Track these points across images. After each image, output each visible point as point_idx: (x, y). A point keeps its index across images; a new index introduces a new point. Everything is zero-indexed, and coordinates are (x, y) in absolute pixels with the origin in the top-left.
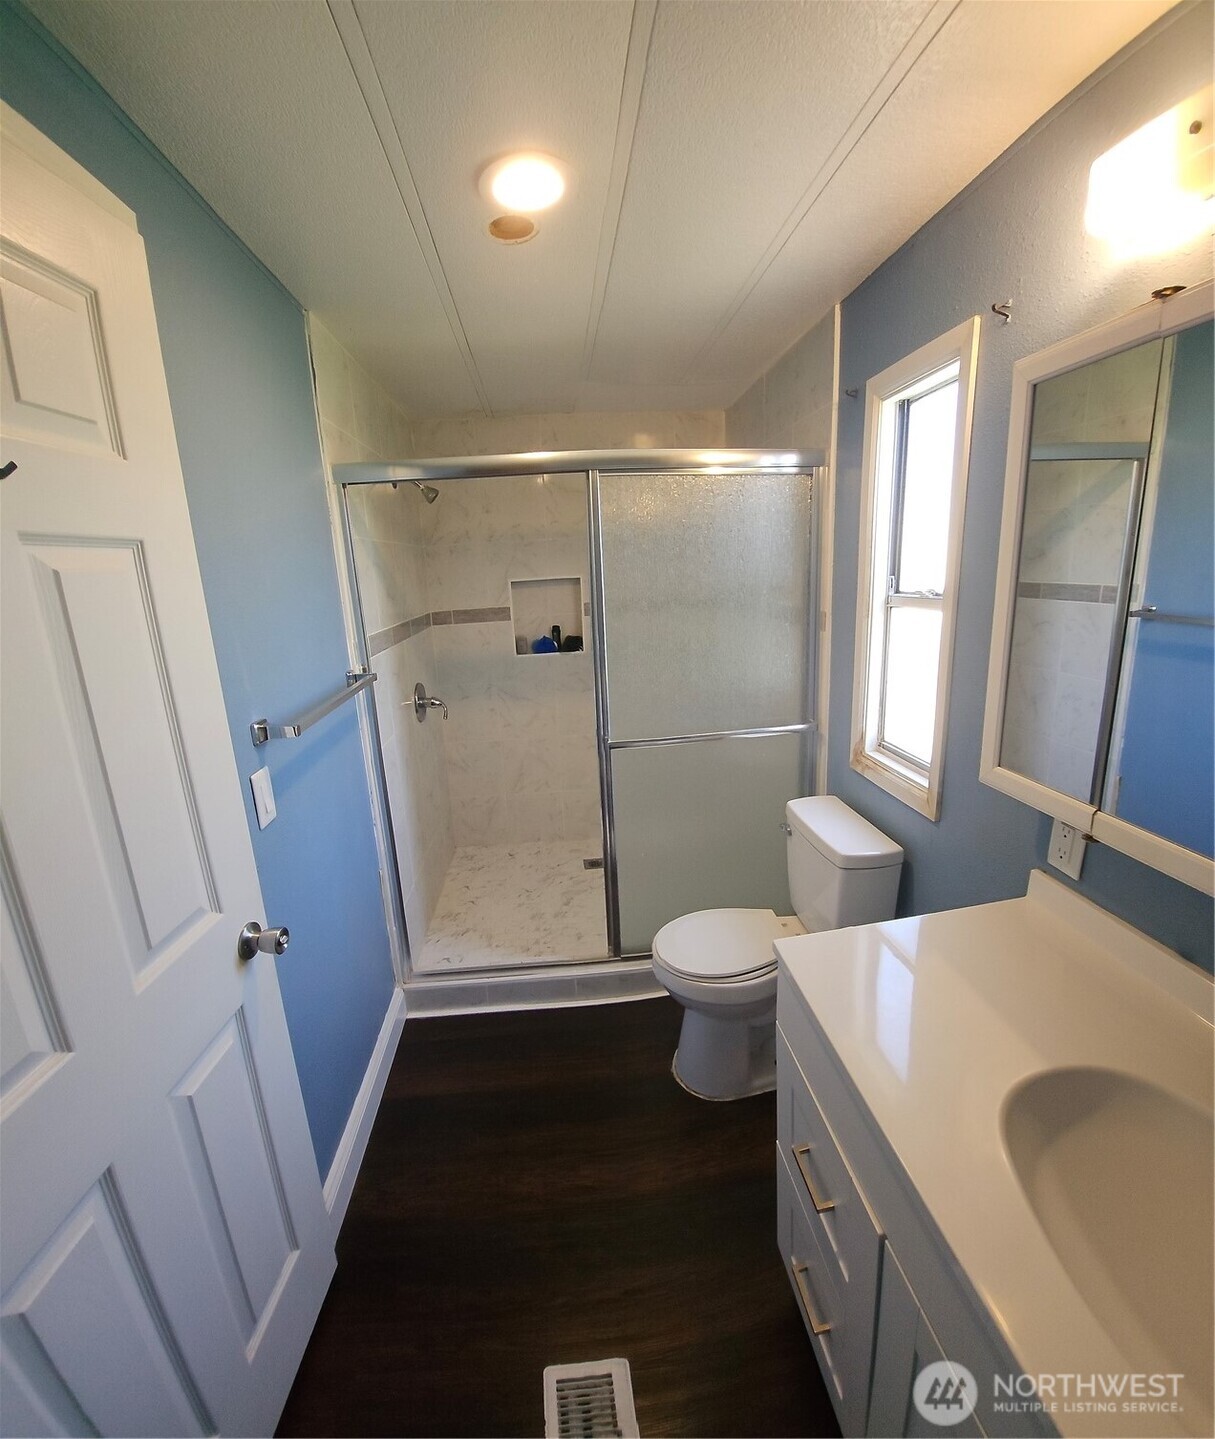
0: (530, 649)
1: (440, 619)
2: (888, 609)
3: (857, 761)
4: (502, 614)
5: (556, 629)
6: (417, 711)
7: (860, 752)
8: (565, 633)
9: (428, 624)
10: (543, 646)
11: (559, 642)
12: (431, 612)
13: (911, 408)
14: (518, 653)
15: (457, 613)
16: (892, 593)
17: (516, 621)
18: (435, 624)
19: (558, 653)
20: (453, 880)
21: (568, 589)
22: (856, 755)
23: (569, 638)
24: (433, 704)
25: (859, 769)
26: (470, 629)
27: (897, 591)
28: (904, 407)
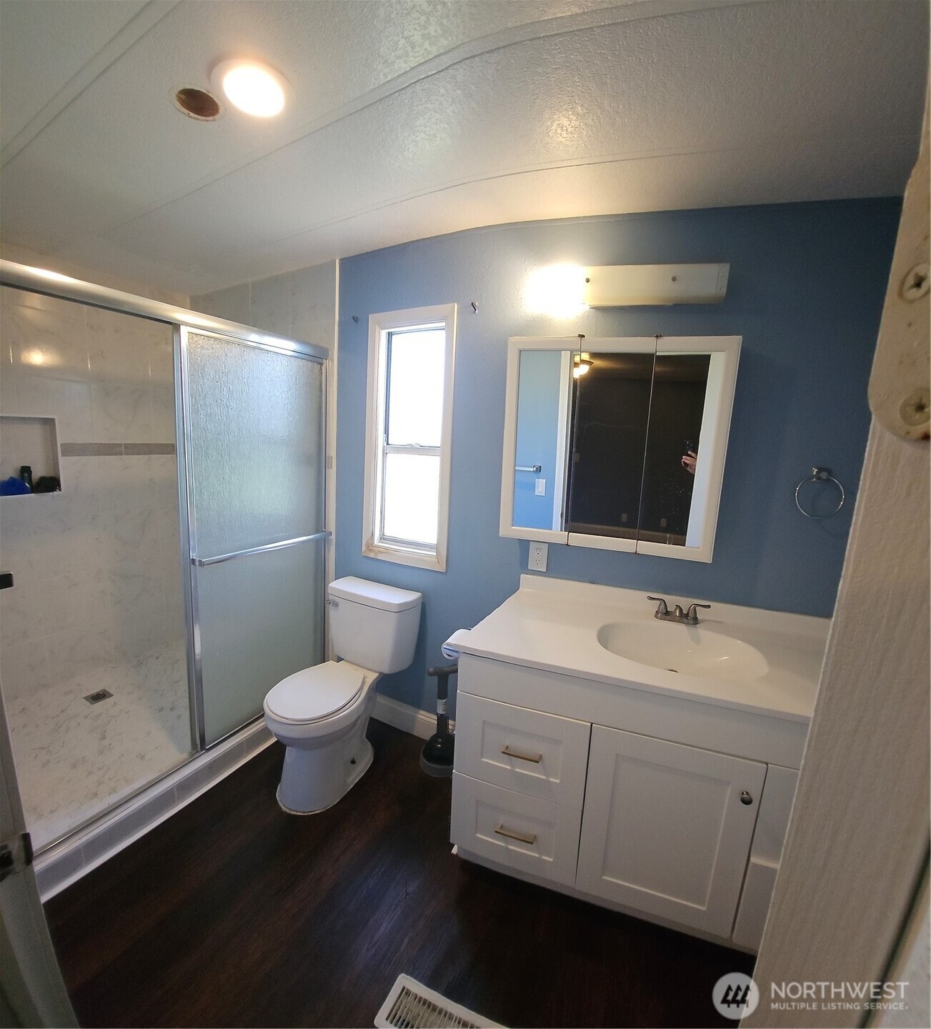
2: (385, 454)
3: (370, 550)
5: (26, 470)
7: (370, 546)
8: (38, 473)
10: (13, 488)
11: (30, 483)
13: (393, 337)
16: (385, 445)
19: (32, 494)
22: (368, 546)
23: (43, 479)
25: (372, 555)
27: (388, 444)
28: (390, 335)
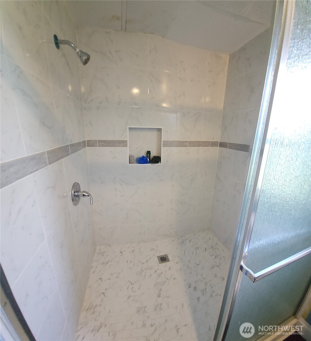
0: (135, 161)
1: (90, 144)
4: (123, 143)
5: (149, 153)
6: (73, 200)
8: (153, 154)
9: (84, 146)
10: (142, 160)
11: (150, 159)
12: (86, 140)
14: (130, 163)
15: (99, 141)
17: (130, 147)
18: (88, 146)
19: (149, 164)
20: (94, 272)
21: (155, 133)
23: (155, 157)
24: (84, 195)
26: (106, 150)
